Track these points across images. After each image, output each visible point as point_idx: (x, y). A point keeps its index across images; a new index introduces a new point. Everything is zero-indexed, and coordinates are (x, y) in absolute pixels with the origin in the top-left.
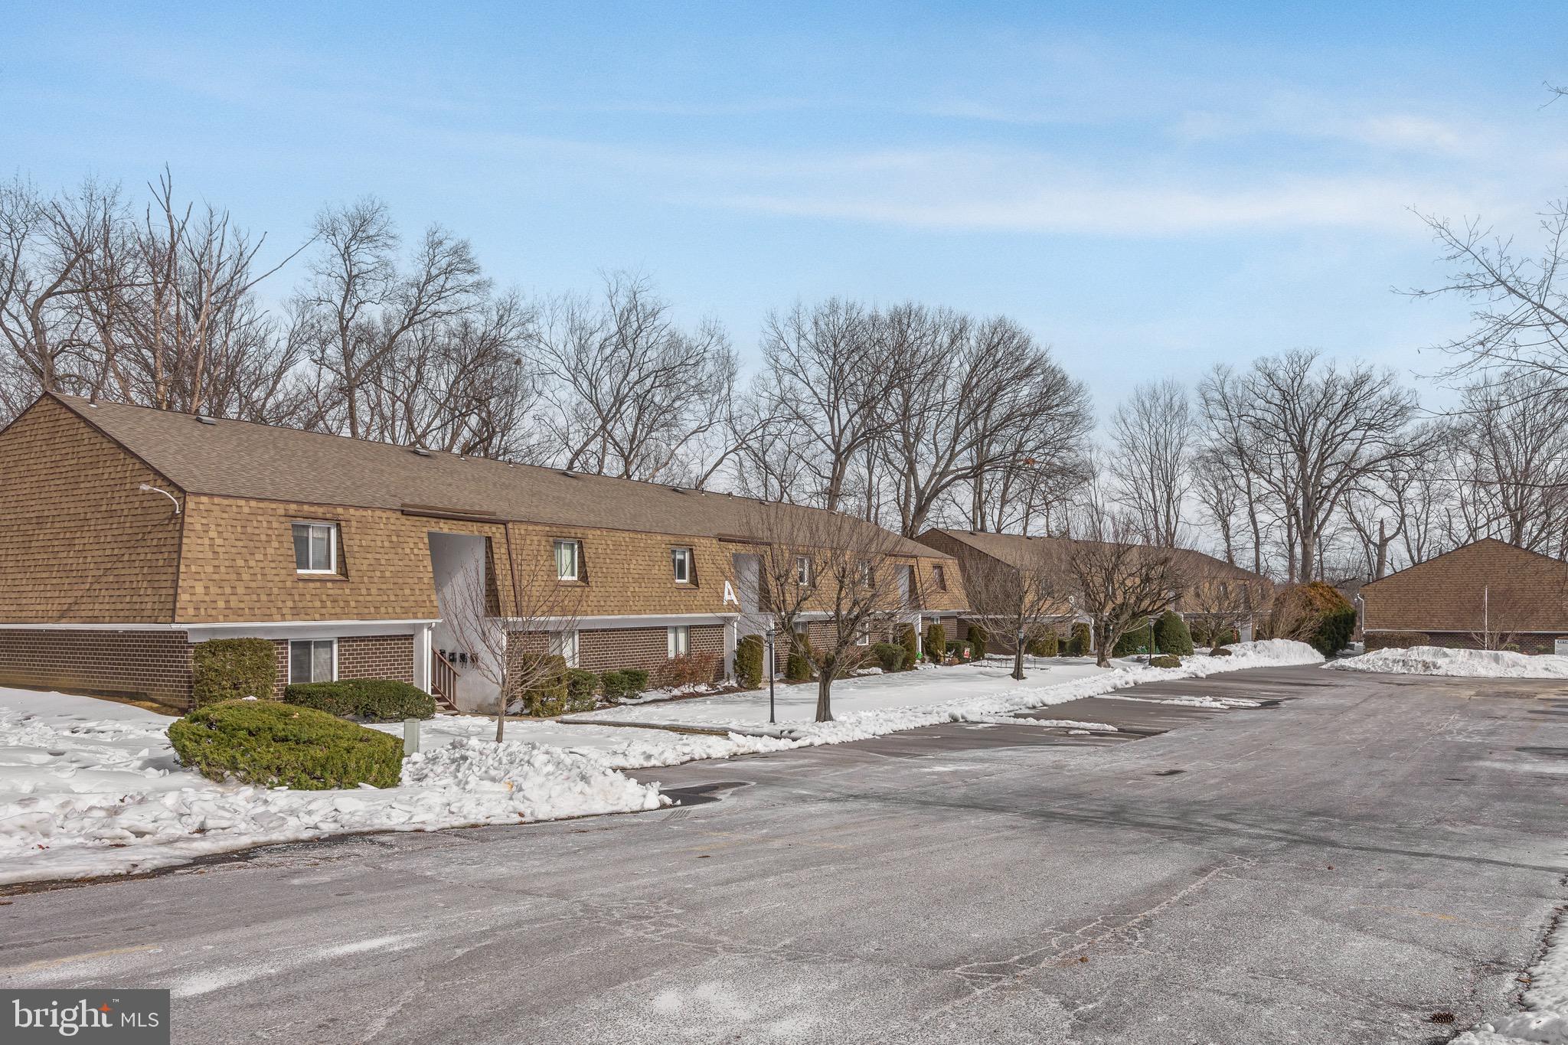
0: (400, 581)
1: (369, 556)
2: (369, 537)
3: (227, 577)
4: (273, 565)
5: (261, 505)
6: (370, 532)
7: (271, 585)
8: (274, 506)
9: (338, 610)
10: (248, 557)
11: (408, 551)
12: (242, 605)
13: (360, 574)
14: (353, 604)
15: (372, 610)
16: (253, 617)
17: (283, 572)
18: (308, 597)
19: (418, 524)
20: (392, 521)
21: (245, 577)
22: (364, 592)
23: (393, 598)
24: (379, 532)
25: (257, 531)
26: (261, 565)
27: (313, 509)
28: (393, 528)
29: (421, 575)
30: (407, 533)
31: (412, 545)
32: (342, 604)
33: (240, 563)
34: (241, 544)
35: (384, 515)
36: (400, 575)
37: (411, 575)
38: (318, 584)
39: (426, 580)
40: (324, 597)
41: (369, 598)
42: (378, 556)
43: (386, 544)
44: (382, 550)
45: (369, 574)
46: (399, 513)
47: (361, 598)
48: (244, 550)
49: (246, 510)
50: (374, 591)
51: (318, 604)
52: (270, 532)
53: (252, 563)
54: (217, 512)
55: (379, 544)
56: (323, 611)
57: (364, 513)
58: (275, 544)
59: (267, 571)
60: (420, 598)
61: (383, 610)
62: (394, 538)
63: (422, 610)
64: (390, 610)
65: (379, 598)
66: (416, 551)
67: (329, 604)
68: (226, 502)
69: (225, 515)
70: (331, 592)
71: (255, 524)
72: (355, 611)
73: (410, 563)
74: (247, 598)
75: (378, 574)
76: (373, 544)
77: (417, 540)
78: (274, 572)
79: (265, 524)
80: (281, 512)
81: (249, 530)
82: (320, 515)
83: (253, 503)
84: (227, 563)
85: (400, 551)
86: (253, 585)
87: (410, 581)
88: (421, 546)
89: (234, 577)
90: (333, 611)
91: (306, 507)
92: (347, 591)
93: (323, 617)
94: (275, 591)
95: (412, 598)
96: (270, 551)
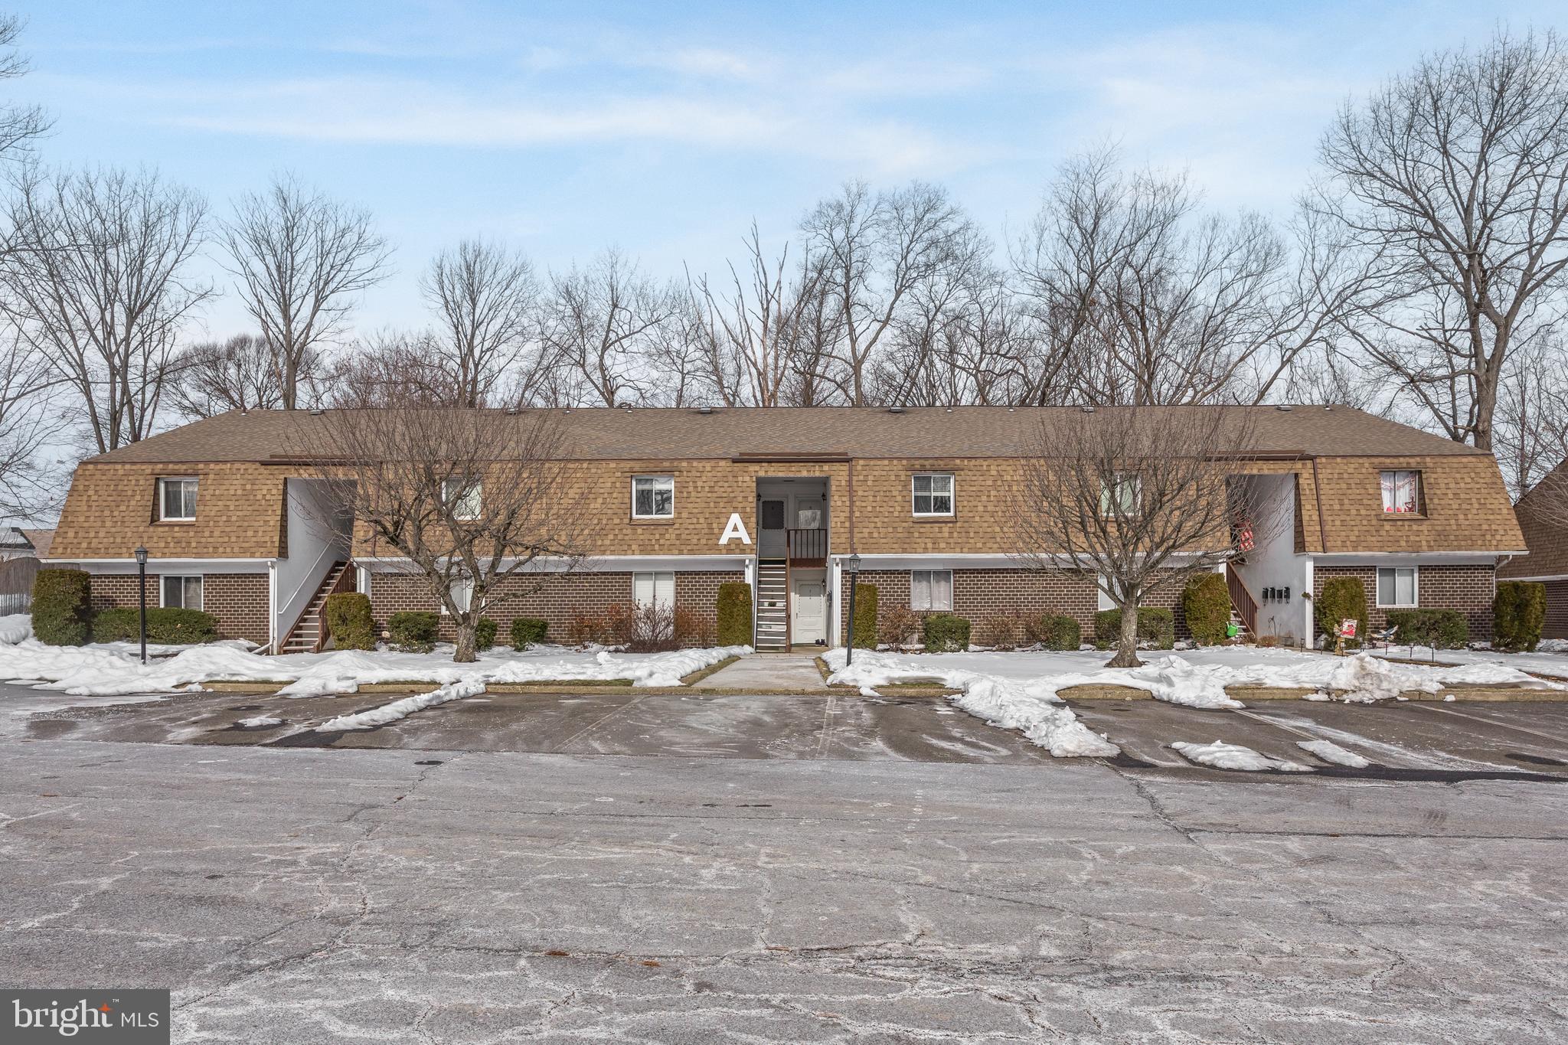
0: (246, 524)
1: (220, 503)
2: (224, 487)
3: (95, 524)
4: (132, 514)
5: (134, 467)
6: (226, 482)
7: (127, 530)
8: (143, 467)
9: (179, 550)
10: (114, 508)
11: (259, 497)
12: (100, 546)
13: (207, 519)
14: (194, 545)
15: (211, 550)
16: (107, 555)
17: (139, 519)
18: (155, 539)
19: (276, 472)
20: (250, 471)
21: (108, 524)
22: (207, 534)
23: (233, 539)
24: (235, 482)
25: (126, 488)
26: (123, 514)
27: (176, 467)
28: (250, 477)
29: (268, 518)
30: (263, 482)
31: (265, 492)
32: (184, 545)
33: (107, 513)
34: (110, 498)
35: (243, 467)
36: (246, 519)
37: (258, 518)
38: (167, 529)
39: (272, 523)
40: (169, 540)
41: (210, 540)
42: (228, 503)
43: (239, 492)
44: (233, 498)
45: (216, 519)
46: (258, 464)
47: (203, 540)
48: (113, 504)
49: (121, 472)
50: (216, 534)
51: (162, 545)
52: (136, 488)
53: (116, 513)
54: (98, 476)
55: (232, 492)
56: (166, 550)
57: (224, 467)
58: (138, 498)
59: (126, 519)
60: (263, 539)
61: (221, 550)
62: (248, 487)
63: (262, 550)
64: (228, 550)
65: (221, 540)
66: (268, 497)
67: (172, 545)
68: (106, 467)
69: (104, 478)
70: (176, 535)
71: (125, 482)
72: (195, 551)
73: (261, 508)
74: (105, 540)
75: (224, 518)
76: (226, 492)
77: (270, 487)
78: (132, 519)
79: (133, 482)
80: (149, 471)
81: (120, 488)
82: (182, 471)
83: (128, 467)
84: (97, 514)
85: (252, 497)
86: (113, 530)
87: (256, 524)
88: (274, 492)
89: (100, 524)
90: (174, 551)
91: (171, 466)
92: (192, 534)
93: (164, 555)
94: (129, 534)
95: (254, 539)
96: (133, 503)
